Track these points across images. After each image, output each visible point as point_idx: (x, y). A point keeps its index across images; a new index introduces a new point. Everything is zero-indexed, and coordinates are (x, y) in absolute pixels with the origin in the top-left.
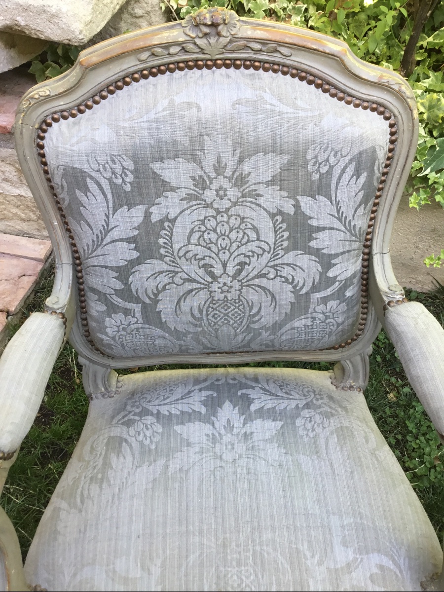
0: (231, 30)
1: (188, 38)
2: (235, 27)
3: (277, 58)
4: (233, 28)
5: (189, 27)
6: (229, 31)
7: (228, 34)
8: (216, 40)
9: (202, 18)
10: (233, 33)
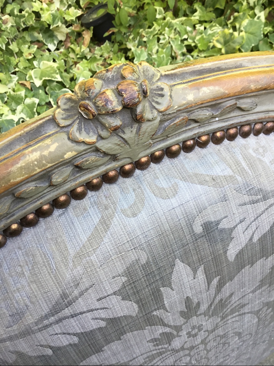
0: (157, 103)
1: (82, 148)
2: (162, 96)
3: (237, 118)
4: (159, 100)
5: (76, 126)
6: (154, 108)
7: (156, 113)
8: (134, 130)
9: (100, 103)
10: (162, 108)
